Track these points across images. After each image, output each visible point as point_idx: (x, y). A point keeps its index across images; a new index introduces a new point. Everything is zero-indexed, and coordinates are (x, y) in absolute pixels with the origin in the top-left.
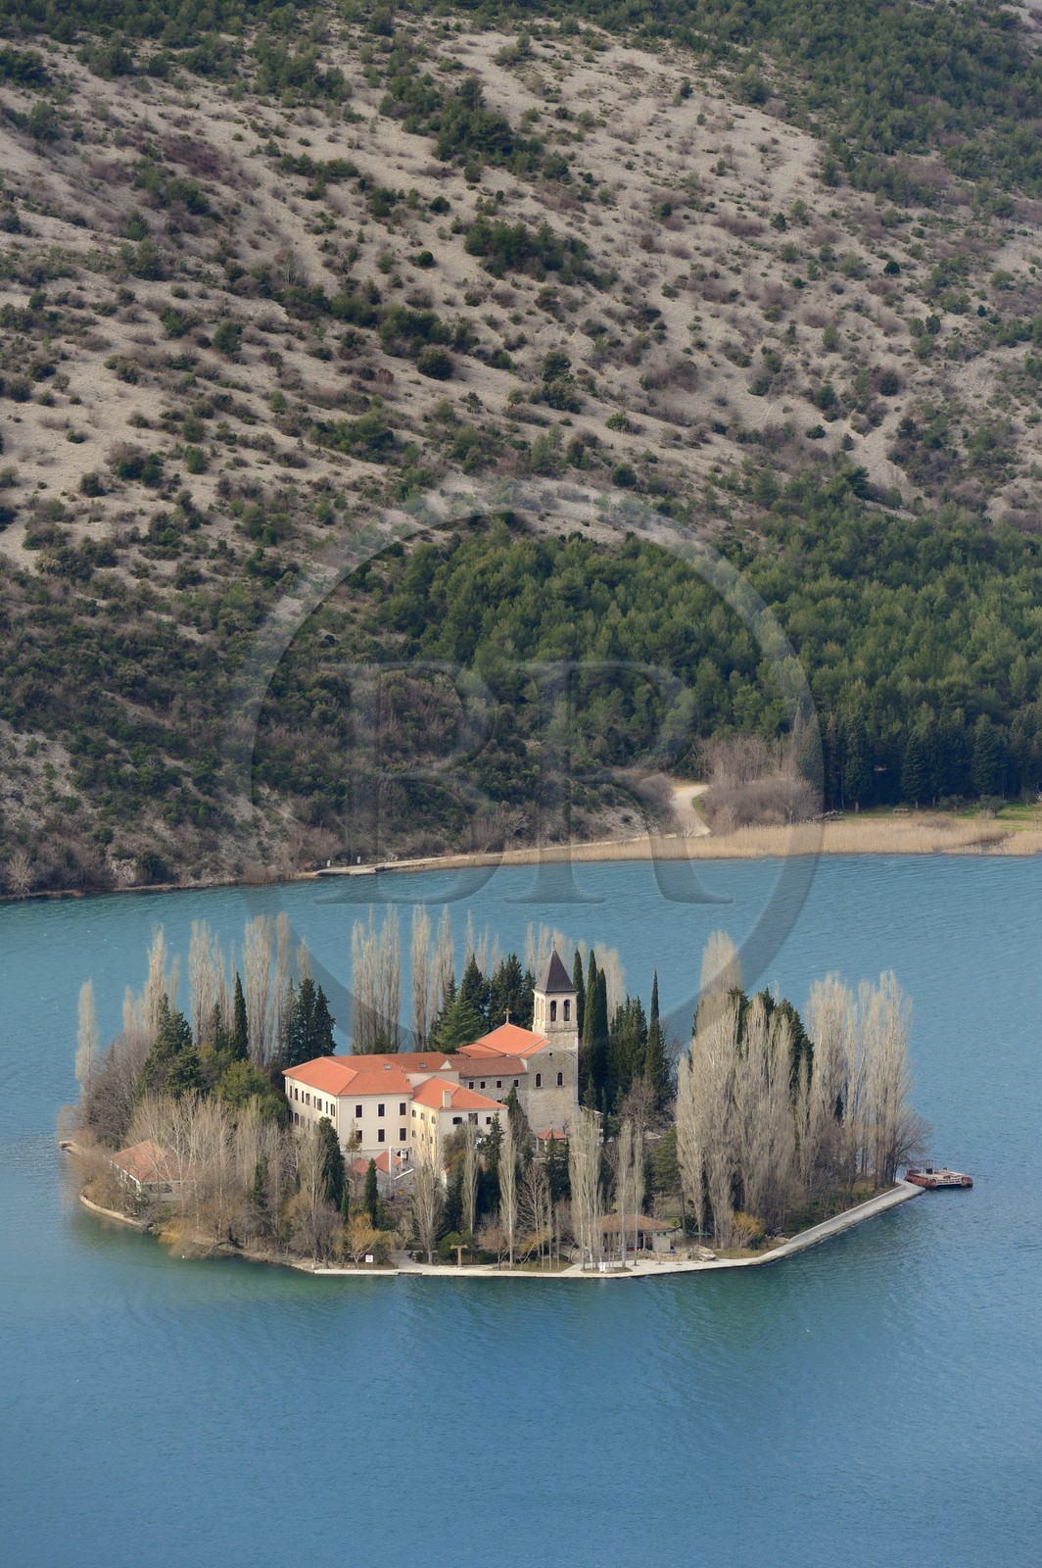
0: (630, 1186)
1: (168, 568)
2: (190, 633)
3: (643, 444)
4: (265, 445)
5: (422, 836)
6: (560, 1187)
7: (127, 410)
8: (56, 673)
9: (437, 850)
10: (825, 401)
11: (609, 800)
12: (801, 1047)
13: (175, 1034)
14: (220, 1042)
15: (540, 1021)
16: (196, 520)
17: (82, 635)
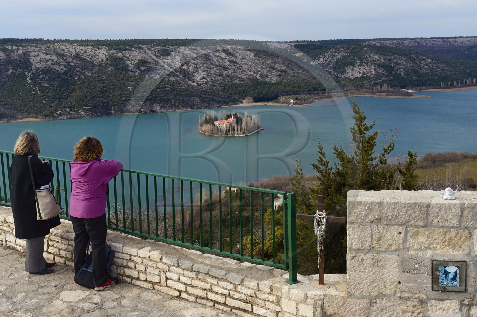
0: (239, 130)
1: (206, 85)
2: (208, 90)
3: (241, 76)
4: (213, 76)
5: (224, 105)
6: (234, 130)
7: (203, 74)
8: (198, 93)
9: (226, 106)
10: (254, 72)
11: (239, 102)
12: (251, 119)
13: (206, 119)
14: (210, 120)
15: (233, 118)
16: (208, 82)
17: (200, 90)
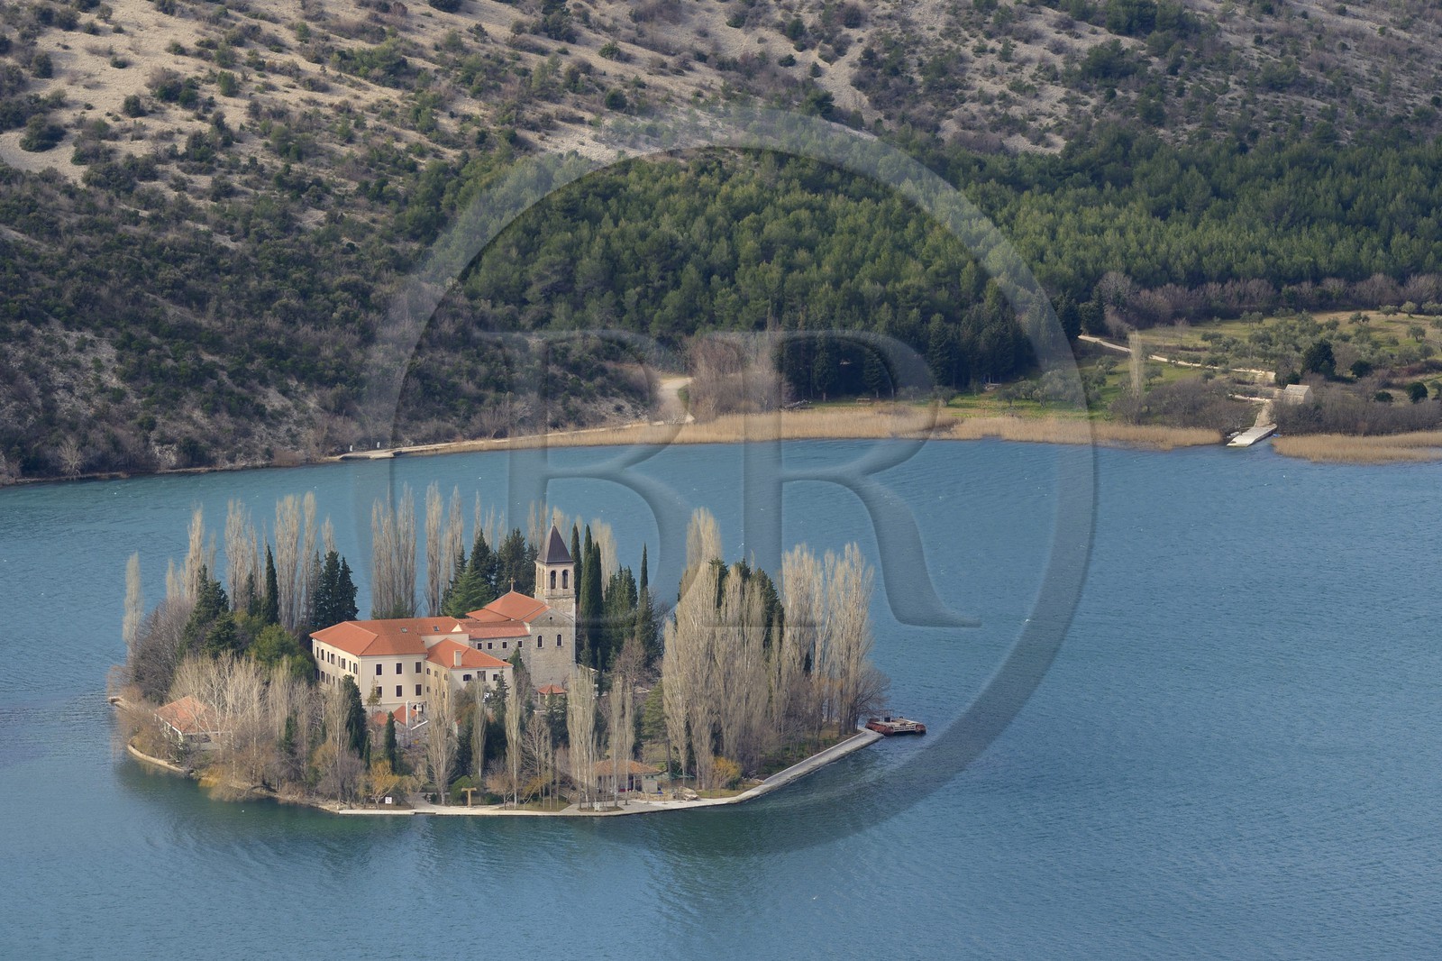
0: (622, 735)
1: (204, 181)
2: (224, 241)
3: (631, 72)
4: (292, 71)
5: (433, 425)
6: (560, 736)
7: (167, 38)
8: (103, 276)
9: (449, 436)
10: (795, 32)
11: (604, 392)
12: (774, 613)
13: (213, 600)
14: (254, 608)
15: (542, 589)
16: (229, 139)
17: (125, 242)
